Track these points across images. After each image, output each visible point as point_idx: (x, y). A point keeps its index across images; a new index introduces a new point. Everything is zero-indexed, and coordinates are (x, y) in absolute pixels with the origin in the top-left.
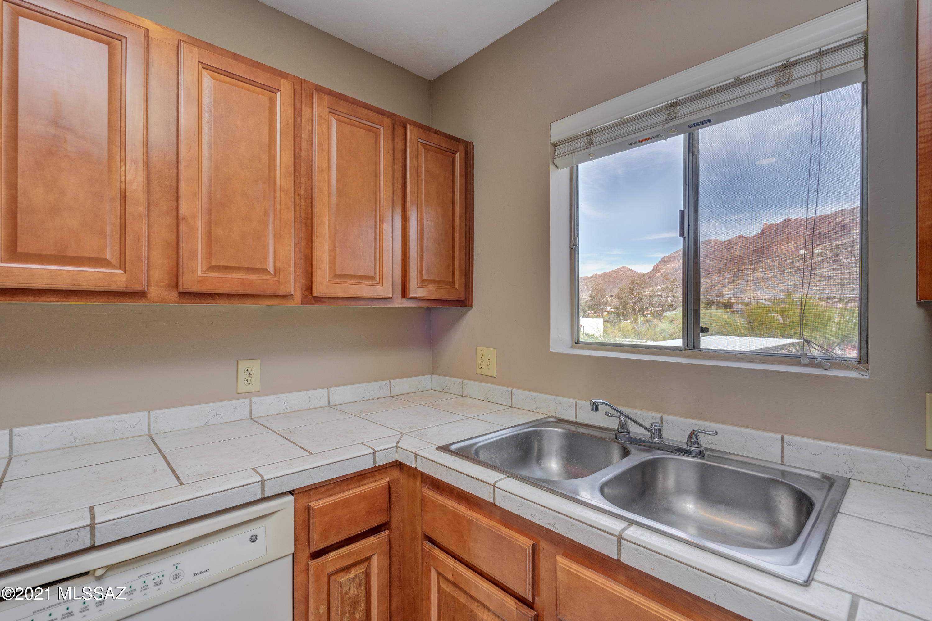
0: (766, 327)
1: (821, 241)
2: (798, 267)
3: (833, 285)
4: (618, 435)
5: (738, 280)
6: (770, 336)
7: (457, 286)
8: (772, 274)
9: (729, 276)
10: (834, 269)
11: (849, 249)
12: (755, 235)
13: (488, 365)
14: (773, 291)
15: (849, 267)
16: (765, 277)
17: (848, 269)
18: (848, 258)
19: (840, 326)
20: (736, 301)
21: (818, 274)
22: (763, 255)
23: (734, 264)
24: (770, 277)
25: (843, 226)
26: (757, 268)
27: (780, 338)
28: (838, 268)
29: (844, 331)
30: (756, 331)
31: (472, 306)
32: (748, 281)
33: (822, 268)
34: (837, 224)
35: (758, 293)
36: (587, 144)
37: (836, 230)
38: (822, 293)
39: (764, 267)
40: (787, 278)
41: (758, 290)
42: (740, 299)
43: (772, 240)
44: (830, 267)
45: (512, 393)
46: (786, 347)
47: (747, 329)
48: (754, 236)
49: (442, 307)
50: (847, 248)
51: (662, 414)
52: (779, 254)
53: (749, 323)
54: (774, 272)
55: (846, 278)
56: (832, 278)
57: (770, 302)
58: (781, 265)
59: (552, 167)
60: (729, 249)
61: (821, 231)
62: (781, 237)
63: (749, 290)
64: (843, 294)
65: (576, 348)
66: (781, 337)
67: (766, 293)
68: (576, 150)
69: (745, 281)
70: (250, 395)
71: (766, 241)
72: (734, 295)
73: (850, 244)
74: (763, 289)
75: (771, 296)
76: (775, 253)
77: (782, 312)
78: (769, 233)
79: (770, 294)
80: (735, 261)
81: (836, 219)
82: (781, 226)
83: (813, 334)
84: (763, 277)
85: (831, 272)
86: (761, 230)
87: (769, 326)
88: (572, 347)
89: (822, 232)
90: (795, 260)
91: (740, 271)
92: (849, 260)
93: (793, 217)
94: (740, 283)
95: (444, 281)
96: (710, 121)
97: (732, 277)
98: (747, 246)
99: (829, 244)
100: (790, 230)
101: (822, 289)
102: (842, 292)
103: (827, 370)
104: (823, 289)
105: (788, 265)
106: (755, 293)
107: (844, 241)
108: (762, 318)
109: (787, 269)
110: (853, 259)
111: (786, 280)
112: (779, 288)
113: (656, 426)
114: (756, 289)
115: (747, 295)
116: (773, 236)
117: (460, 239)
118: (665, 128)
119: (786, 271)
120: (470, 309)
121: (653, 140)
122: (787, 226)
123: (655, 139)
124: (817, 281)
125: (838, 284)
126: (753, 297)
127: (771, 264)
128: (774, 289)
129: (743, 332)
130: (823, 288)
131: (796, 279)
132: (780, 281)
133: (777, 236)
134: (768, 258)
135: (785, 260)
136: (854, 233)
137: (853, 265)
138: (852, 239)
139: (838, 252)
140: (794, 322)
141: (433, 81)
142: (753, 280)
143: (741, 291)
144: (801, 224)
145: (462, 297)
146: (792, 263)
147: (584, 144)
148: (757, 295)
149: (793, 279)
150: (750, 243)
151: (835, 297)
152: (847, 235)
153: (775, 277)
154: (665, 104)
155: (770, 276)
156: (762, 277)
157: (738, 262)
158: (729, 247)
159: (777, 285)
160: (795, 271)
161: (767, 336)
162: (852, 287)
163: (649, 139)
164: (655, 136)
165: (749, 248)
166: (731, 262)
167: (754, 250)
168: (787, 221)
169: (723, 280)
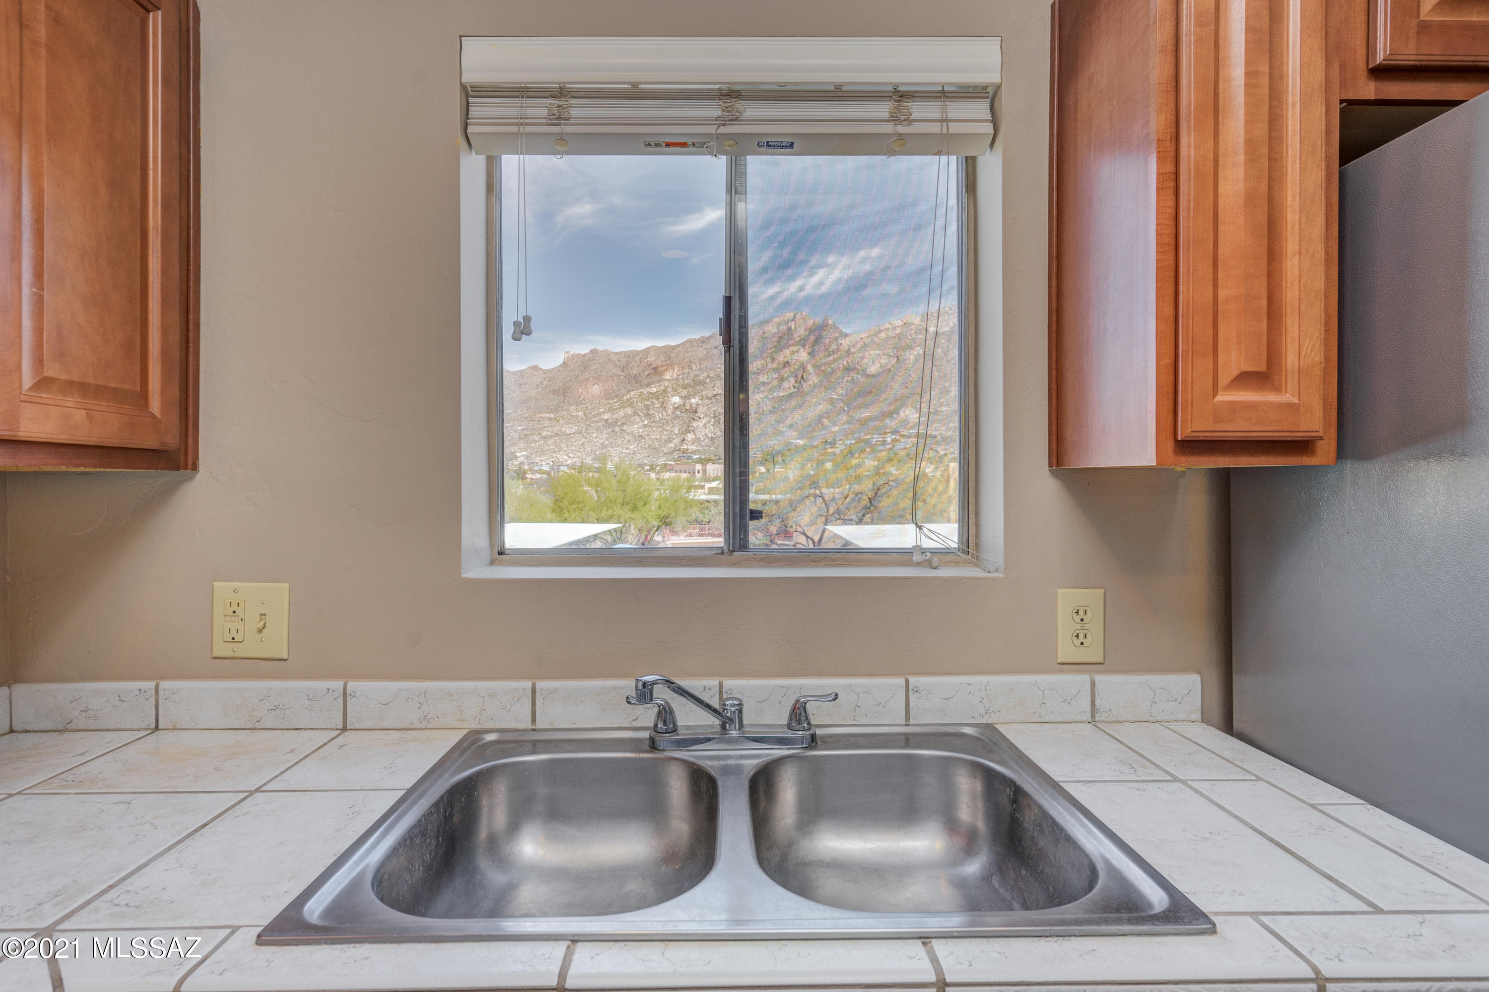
0: (578, 508)
1: (631, 386)
2: (606, 421)
3: (644, 448)
4: (657, 739)
5: (532, 435)
6: (583, 521)
7: (155, 406)
8: (576, 428)
9: (519, 428)
10: (645, 426)
11: (661, 400)
12: (555, 368)
13: (260, 631)
14: (577, 454)
16: (568, 431)
19: (660, 504)
20: (530, 468)
21: (629, 431)
22: (565, 399)
23: (527, 410)
24: (574, 433)
25: (654, 369)
26: (558, 419)
27: (595, 523)
28: (649, 424)
29: (664, 511)
30: (564, 514)
31: (195, 468)
32: (546, 438)
33: (632, 423)
34: (648, 365)
35: (558, 456)
36: (554, 115)
37: (647, 372)
38: (633, 457)
39: (566, 416)
40: (594, 435)
41: (559, 451)
42: (535, 464)
43: (577, 377)
44: (641, 423)
45: (345, 693)
46: (601, 536)
47: (553, 511)
48: (553, 369)
49: (103, 470)
50: (658, 399)
51: (721, 679)
52: (584, 399)
53: (556, 501)
54: (578, 426)
55: (657, 439)
56: (643, 438)
57: (575, 469)
58: (586, 416)
60: (521, 385)
62: (586, 375)
63: (547, 450)
64: (654, 460)
65: (502, 563)
66: (596, 521)
68: (527, 121)
69: (542, 437)
71: (568, 378)
72: (527, 458)
73: (662, 394)
74: (565, 451)
75: (574, 461)
76: (580, 397)
77: (597, 485)
78: (572, 367)
79: (574, 457)
80: (528, 405)
81: (647, 358)
82: (586, 359)
83: (633, 516)
84: (565, 431)
85: (642, 430)
86: (563, 361)
87: (581, 506)
88: (492, 563)
90: (603, 410)
91: (535, 420)
94: (535, 440)
95: (115, 390)
96: (791, 145)
97: (524, 429)
98: (545, 383)
99: (640, 390)
100: (598, 366)
101: (632, 452)
102: (653, 458)
103: (935, 568)
104: (634, 453)
105: (594, 416)
107: (655, 390)
108: (574, 494)
109: (593, 422)
112: (585, 449)
113: (734, 706)
114: (557, 449)
116: (577, 372)
117: (164, 270)
118: (721, 134)
119: (593, 425)
120: (190, 478)
121: (691, 149)
122: (593, 360)
123: (695, 149)
124: (628, 442)
125: (650, 446)
126: (553, 462)
127: (574, 413)
128: (579, 451)
129: (549, 516)
130: (634, 451)
131: (605, 436)
132: (585, 438)
133: (582, 372)
134: (571, 405)
135: (591, 409)
136: (665, 380)
137: (665, 422)
138: (664, 388)
139: (649, 403)
140: (611, 499)
142: (552, 436)
143: (537, 452)
144: (610, 360)
145: (172, 440)
146: (599, 414)
147: (544, 112)
148: (558, 458)
149: (601, 437)
150: (548, 379)
151: (646, 464)
152: (659, 381)
153: (580, 433)
154: (717, 87)
155: (574, 431)
156: (563, 431)
157: (532, 406)
158: (520, 382)
159: (582, 444)
160: (603, 425)
161: (580, 520)
162: (663, 450)
163: (684, 145)
164: (698, 143)
165: (546, 386)
166: (522, 405)
167: (553, 391)
168: (593, 352)
169: (511, 434)
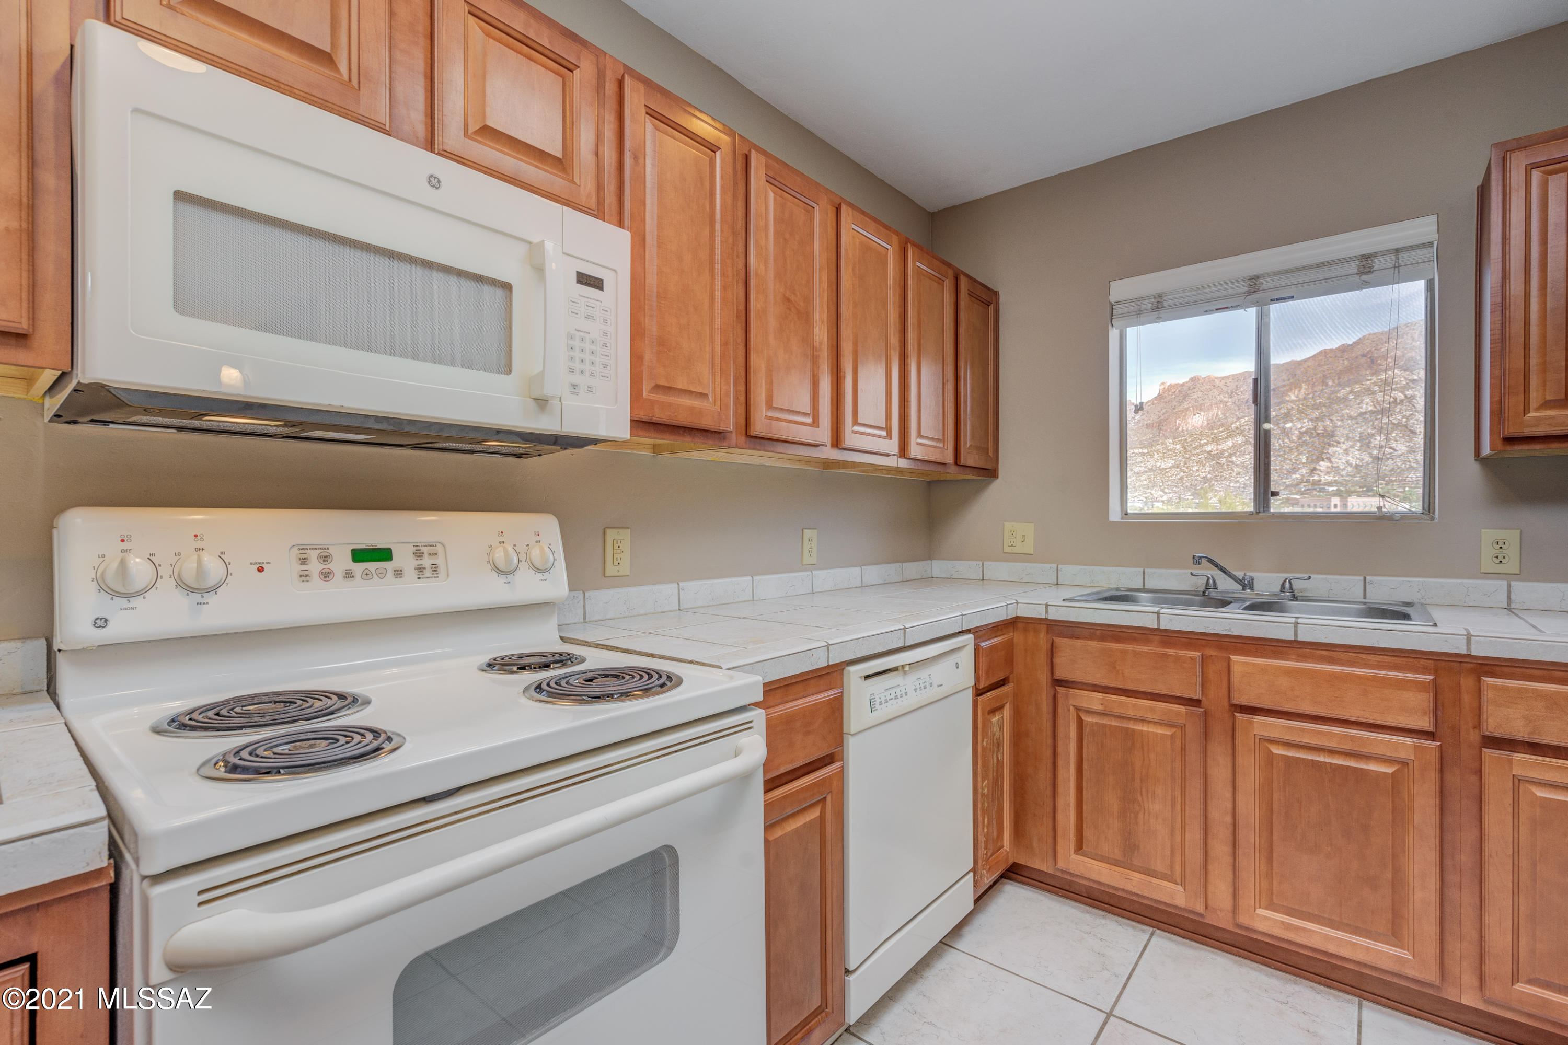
2: (1210, 452)
4: (1206, 591)
8: (1174, 462)
13: (1023, 543)
14: (1174, 489)
15: (1281, 453)
16: (1163, 466)
17: (1279, 456)
18: (1280, 438)
22: (1160, 433)
24: (1171, 468)
31: (998, 477)
35: (1153, 492)
36: (1155, 306)
38: (1243, 492)
39: (1161, 450)
40: (1194, 469)
43: (1174, 409)
45: (1057, 570)
48: (1147, 403)
52: (1183, 431)
54: (1175, 460)
58: (1185, 449)
59: (1110, 327)
61: (1243, 396)
62: (1185, 405)
67: (1163, 492)
68: (1141, 312)
69: (1135, 473)
70: (811, 567)
71: (1164, 411)
74: (1160, 486)
75: (1171, 496)
76: (1177, 429)
78: (1168, 398)
79: (1170, 493)
82: (1185, 388)
84: (1160, 466)
86: (1159, 392)
89: (1244, 399)
90: (1205, 441)
92: (1280, 442)
93: (1203, 374)
96: (1292, 297)
100: (1200, 394)
101: (1242, 486)
105: (1195, 448)
106: (1148, 491)
109: (1194, 455)
110: (1286, 440)
111: (1193, 471)
112: (1184, 483)
113: (1249, 579)
115: (1136, 494)
116: (1174, 403)
118: (1247, 300)
119: (1193, 458)
120: (996, 480)
121: (1231, 309)
122: (1194, 388)
123: (1234, 309)
124: (1237, 474)
126: (1146, 498)
127: (1172, 446)
128: (1176, 486)
130: (1244, 484)
131: (1208, 469)
132: (1184, 473)
133: (1181, 403)
134: (1167, 438)
135: (1191, 441)
136: (1288, 401)
137: (1287, 450)
138: (1286, 411)
141: (933, 213)
144: (1214, 386)
145: (989, 465)
146: (1201, 446)
147: (1150, 306)
148: (1152, 494)
149: (1203, 471)
153: (1178, 467)
155: (1170, 465)
156: (1158, 466)
160: (1206, 458)
162: (1285, 483)
163: (1227, 308)
164: (1234, 306)
165: (1139, 421)
167: (1147, 425)
168: (1194, 379)
